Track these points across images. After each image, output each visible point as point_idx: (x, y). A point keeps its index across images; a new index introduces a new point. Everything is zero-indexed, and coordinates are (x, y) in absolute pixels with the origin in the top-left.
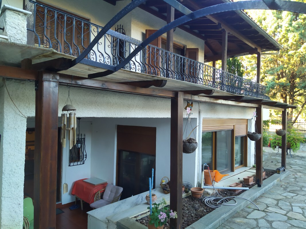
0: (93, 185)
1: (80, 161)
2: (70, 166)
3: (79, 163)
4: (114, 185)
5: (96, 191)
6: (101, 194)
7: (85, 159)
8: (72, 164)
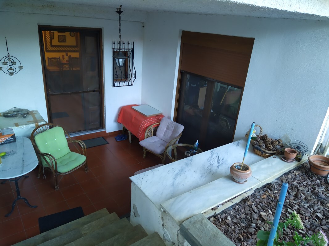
0: (144, 116)
1: (127, 81)
2: (115, 87)
3: (126, 83)
4: (171, 120)
5: (148, 124)
6: (154, 128)
7: (133, 79)
8: (116, 84)
